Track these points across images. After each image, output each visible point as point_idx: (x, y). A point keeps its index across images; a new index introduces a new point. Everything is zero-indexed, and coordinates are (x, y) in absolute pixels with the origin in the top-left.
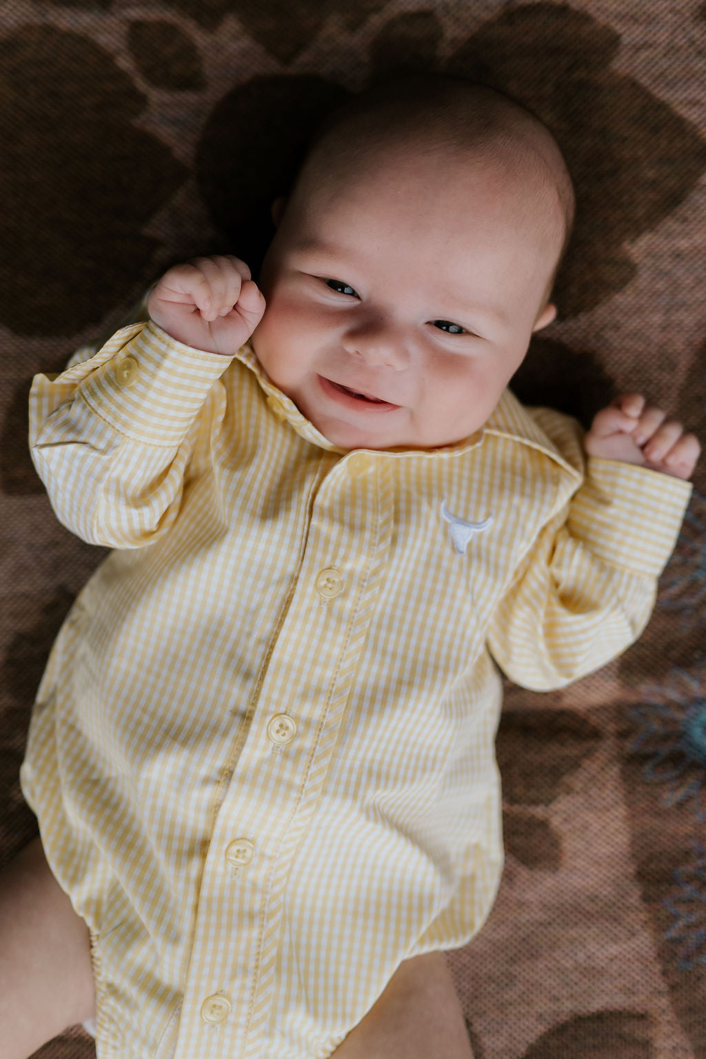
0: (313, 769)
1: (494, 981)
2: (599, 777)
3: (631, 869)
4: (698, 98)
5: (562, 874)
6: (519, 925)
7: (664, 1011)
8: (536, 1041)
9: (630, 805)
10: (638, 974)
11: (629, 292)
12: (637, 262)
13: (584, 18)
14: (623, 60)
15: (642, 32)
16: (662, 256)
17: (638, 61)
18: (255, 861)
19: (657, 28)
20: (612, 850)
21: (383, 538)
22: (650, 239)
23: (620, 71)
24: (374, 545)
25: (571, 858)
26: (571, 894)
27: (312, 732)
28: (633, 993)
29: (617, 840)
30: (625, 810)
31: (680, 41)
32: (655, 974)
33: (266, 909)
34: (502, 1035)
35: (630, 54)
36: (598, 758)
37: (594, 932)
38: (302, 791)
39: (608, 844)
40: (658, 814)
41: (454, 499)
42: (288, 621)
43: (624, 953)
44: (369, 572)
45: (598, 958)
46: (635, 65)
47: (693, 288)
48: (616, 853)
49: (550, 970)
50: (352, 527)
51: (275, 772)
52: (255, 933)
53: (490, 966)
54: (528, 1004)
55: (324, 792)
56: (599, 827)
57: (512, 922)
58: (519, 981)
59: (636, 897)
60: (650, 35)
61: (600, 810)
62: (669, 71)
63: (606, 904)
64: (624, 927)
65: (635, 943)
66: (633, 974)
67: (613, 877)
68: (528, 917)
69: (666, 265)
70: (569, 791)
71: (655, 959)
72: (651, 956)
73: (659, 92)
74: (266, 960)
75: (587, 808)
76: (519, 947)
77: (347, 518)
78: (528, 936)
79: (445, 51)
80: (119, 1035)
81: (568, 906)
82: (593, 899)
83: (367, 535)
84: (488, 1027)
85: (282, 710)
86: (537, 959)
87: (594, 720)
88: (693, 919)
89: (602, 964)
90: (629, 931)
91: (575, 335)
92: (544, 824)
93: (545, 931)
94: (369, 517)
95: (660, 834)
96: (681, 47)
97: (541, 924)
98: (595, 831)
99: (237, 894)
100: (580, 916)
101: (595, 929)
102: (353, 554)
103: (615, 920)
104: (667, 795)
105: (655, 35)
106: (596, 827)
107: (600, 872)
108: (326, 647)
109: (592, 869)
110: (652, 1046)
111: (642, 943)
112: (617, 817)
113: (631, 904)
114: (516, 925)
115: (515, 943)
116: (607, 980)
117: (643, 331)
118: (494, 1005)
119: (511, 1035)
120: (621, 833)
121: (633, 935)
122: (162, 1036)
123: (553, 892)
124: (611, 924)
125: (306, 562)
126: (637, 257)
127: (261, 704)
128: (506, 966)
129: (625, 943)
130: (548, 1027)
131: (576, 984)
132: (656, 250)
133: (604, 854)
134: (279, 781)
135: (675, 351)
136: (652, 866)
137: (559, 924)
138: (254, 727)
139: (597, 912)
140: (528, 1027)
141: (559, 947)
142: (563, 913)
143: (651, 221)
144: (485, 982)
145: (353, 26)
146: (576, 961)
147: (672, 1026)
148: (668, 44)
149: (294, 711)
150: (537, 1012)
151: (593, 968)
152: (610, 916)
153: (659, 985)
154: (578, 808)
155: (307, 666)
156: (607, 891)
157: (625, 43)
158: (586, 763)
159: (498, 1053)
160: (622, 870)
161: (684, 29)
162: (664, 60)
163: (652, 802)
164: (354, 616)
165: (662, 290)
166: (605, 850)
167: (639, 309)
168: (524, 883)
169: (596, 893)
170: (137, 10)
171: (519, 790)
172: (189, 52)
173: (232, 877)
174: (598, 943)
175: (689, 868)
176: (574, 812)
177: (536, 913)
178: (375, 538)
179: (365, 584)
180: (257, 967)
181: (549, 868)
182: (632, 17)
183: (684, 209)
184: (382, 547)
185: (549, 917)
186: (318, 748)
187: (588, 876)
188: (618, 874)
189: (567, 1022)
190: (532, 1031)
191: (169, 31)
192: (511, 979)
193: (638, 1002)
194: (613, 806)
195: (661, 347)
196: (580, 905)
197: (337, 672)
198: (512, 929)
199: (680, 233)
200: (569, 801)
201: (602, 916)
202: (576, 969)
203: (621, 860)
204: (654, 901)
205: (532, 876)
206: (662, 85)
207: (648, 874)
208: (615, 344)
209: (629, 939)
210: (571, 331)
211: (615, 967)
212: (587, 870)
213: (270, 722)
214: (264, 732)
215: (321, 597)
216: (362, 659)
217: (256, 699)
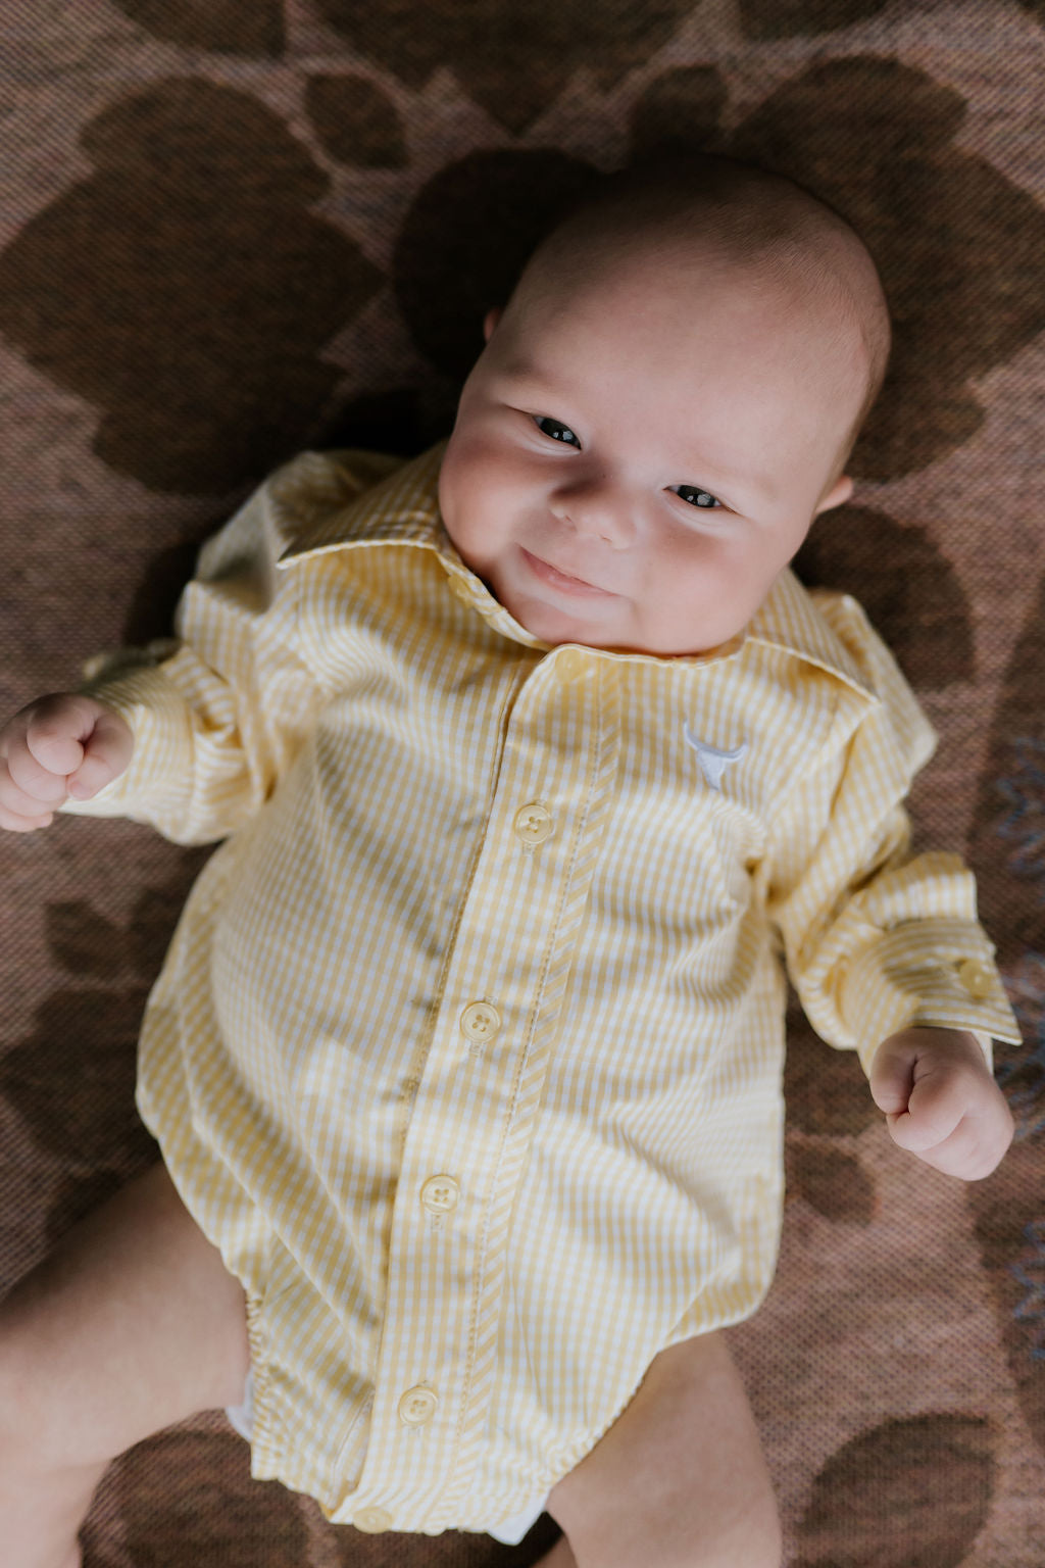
0: (526, 1075)
1: (781, 1372)
3: (968, 1224)
5: (875, 1229)
6: (816, 1296)
7: (1010, 1415)
8: (838, 1453)
10: (975, 1366)
11: (974, 446)
12: (984, 405)
13: (918, 78)
14: (969, 135)
15: (995, 97)
16: (1019, 398)
17: (991, 135)
18: (462, 1205)
19: (1016, 92)
20: (942, 1197)
21: (606, 760)
22: (1004, 375)
23: (966, 149)
24: (595, 769)
25: (886, 1207)
26: (886, 1256)
27: (522, 1025)
28: (969, 1391)
29: (950, 1185)
32: (999, 1365)
33: (482, 1271)
34: (791, 1444)
35: (979, 126)
37: (917, 1307)
38: (512, 1106)
39: (938, 1189)
41: (699, 721)
42: (479, 876)
43: (958, 1336)
44: (589, 807)
45: (922, 1342)
46: (986, 140)
48: (949, 1201)
49: (857, 1357)
50: (563, 748)
51: (476, 1080)
52: (468, 1303)
53: (775, 1351)
54: (827, 1403)
55: (543, 1104)
57: (806, 1292)
58: (816, 1372)
59: (975, 1261)
60: (1007, 101)
62: (1032, 149)
63: (933, 1270)
64: (958, 1302)
65: (973, 1323)
66: (970, 1366)
67: (943, 1234)
68: (827, 1286)
69: (1025, 410)
71: (999, 1345)
72: (993, 1340)
73: (1018, 177)
74: (483, 1339)
76: (816, 1326)
77: (556, 736)
78: (828, 1311)
79: (730, 120)
80: (286, 1438)
81: (882, 1272)
82: (916, 1262)
83: (584, 757)
84: (772, 1433)
85: (479, 996)
86: (839, 1342)
89: (928, 1351)
90: (964, 1306)
91: (900, 503)
92: (851, 1162)
93: (851, 1305)
94: (587, 734)
95: (1008, 1177)
97: (846, 1296)
98: (921, 1172)
99: (440, 1250)
100: (898, 1286)
101: (918, 1304)
102: (564, 783)
103: (946, 1291)
105: (1013, 101)
107: (926, 1226)
108: (534, 910)
109: (916, 1223)
110: (993, 1462)
111: (982, 1323)
113: (968, 1270)
114: (811, 1297)
115: (810, 1321)
116: (934, 1372)
117: (992, 498)
118: (780, 1403)
119: (803, 1444)
121: (970, 1312)
122: (345, 1442)
123: (862, 1252)
124: (940, 1297)
125: (499, 797)
126: (985, 400)
127: (450, 990)
128: (798, 1351)
129: (958, 1322)
130: (853, 1434)
131: (892, 1377)
132: (1012, 390)
133: (932, 1202)
134: (481, 1093)
135: (1035, 525)
136: (997, 1220)
137: (869, 1296)
138: (442, 1021)
139: (921, 1280)
140: (826, 1434)
141: (869, 1327)
142: (875, 1280)
143: (1004, 351)
144: (769, 1373)
145: (606, 85)
146: (892, 1347)
147: (1021, 1435)
148: (1031, 113)
149: (496, 997)
150: (838, 1414)
151: (916, 1356)
152: (940, 1286)
153: (1004, 1381)
155: (510, 937)
156: (934, 1253)
157: (973, 110)
159: (785, 1469)
160: (955, 1224)
162: (1025, 135)
164: (570, 867)
165: (1018, 443)
167: (987, 469)
168: (823, 1240)
169: (920, 1255)
170: (318, 60)
172: (386, 117)
173: (432, 1228)
174: (922, 1323)
177: (839, 1281)
178: (596, 760)
179: (584, 823)
180: (471, 1348)
181: (857, 1221)
182: (983, 76)
184: (606, 772)
185: (857, 1286)
186: (530, 1046)
187: (910, 1232)
188: (951, 1230)
189: (879, 1427)
190: (832, 1439)
191: (360, 89)
192: (803, 1369)
193: (974, 1403)
195: (1016, 520)
196: (898, 1270)
197: (551, 943)
198: (805, 1302)
201: (928, 1286)
202: (892, 1357)
203: (955, 1210)
204: (999, 1267)
205: (834, 1231)
206: (1022, 168)
207: (991, 1230)
208: (955, 516)
209: (964, 1317)
210: (895, 498)
211: (945, 1355)
212: (909, 1223)
213: (463, 1014)
214: (456, 1027)
215: (524, 843)
216: (585, 924)
217: (444, 982)
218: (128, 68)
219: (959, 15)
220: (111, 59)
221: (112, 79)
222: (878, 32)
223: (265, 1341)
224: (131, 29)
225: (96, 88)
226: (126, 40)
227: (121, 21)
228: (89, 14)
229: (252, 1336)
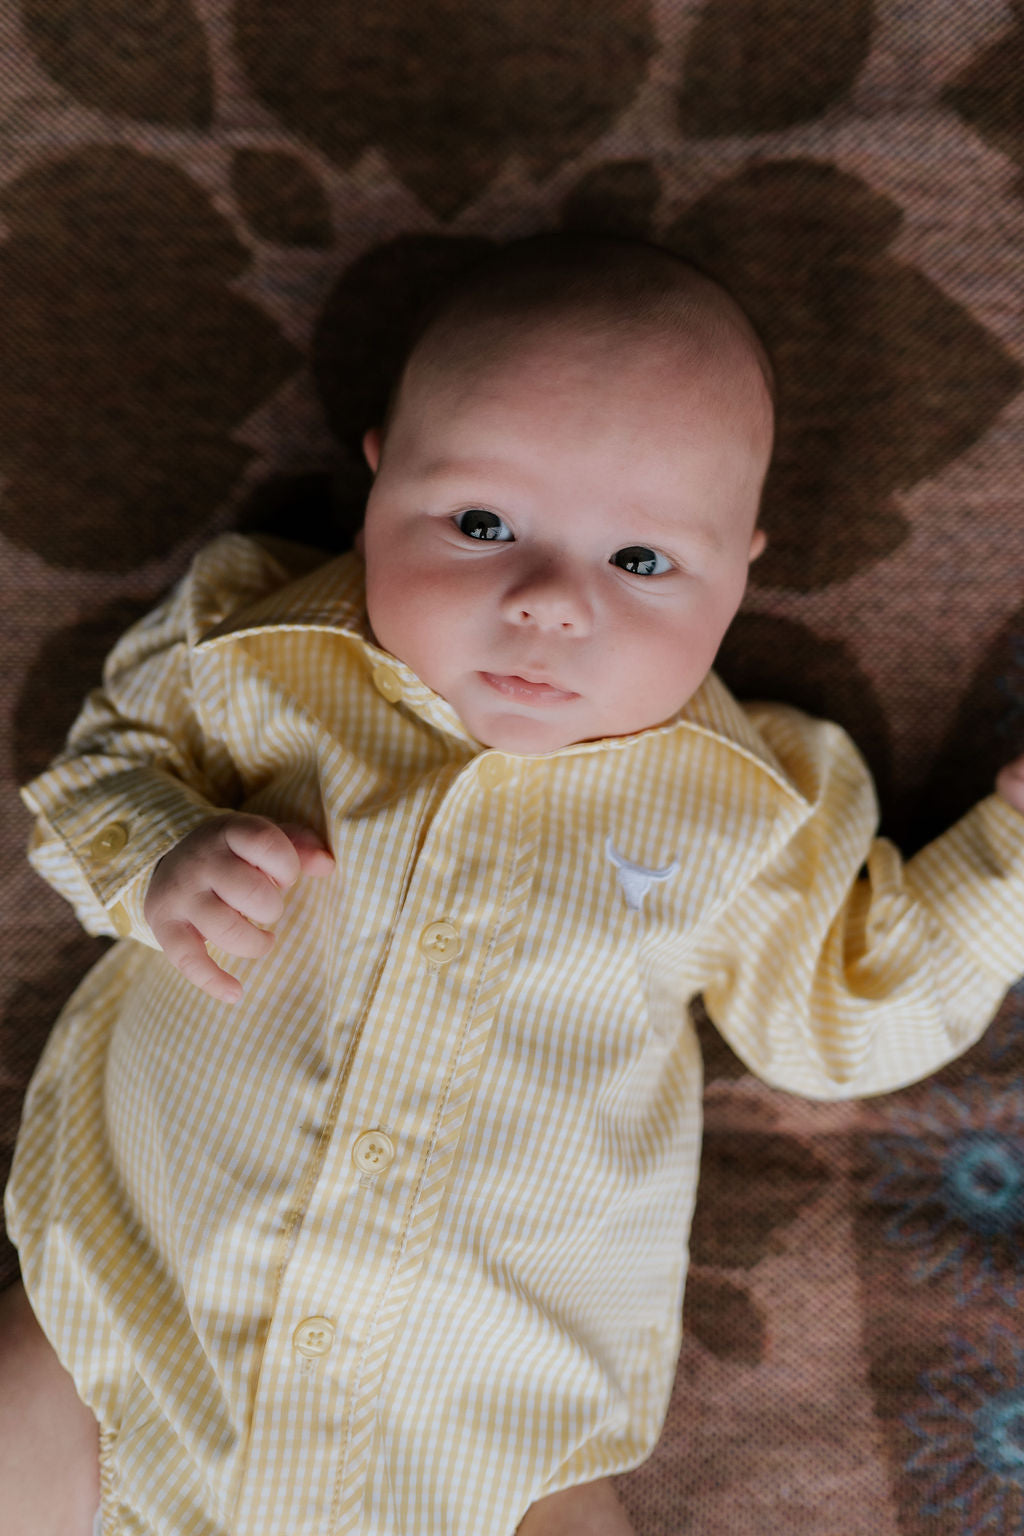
0: (419, 1210)
1: (661, 1519)
2: (822, 1233)
3: (862, 1370)
4: (1005, 301)
5: (764, 1369)
6: (701, 1439)
9: (863, 1276)
10: (863, 1519)
11: (897, 560)
12: (910, 519)
13: (855, 183)
14: (905, 244)
15: (933, 207)
16: (946, 513)
17: (927, 246)
18: (336, 1349)
19: (954, 204)
20: (837, 1339)
21: (520, 880)
22: (930, 489)
23: (901, 258)
24: (507, 888)
25: (777, 1346)
26: (775, 1400)
27: (416, 1157)
29: (844, 1326)
30: (858, 1284)
31: (985, 222)
32: (888, 1520)
33: (351, 1419)
35: (916, 235)
36: (822, 1206)
37: (806, 1456)
38: (402, 1243)
39: (831, 1330)
40: (903, 1292)
41: (625, 835)
42: (380, 995)
43: (847, 1488)
44: (499, 927)
45: (809, 1493)
46: (922, 250)
47: (987, 559)
48: (842, 1344)
49: (741, 1506)
50: (475, 864)
51: (364, 1215)
52: (335, 1454)
53: (657, 1497)
55: (434, 1243)
56: (819, 1306)
57: (691, 1434)
58: (697, 1521)
59: (867, 1409)
60: (944, 212)
61: (822, 1281)
62: (969, 261)
63: (824, 1417)
64: (848, 1452)
65: (863, 1474)
66: (857, 1519)
67: (836, 1379)
68: (714, 1429)
69: (951, 525)
70: (780, 1250)
71: (889, 1499)
72: (883, 1494)
73: (952, 289)
74: (349, 1492)
75: (804, 1277)
76: (699, 1472)
77: (470, 850)
78: (713, 1456)
79: (664, 217)
81: (771, 1417)
82: (806, 1408)
83: (497, 875)
85: (374, 1124)
86: (723, 1490)
87: (820, 1152)
88: (945, 1445)
89: (815, 1502)
90: (854, 1457)
91: (821, 614)
92: (742, 1296)
93: (737, 1451)
94: (503, 850)
95: (904, 1320)
96: (985, 231)
97: (732, 1440)
98: (814, 1310)
99: (310, 1396)
100: (787, 1432)
101: (808, 1453)
102: (475, 901)
103: (837, 1440)
104: (916, 1266)
105: (950, 212)
106: (814, 1304)
107: (819, 1370)
108: (436, 1034)
109: (808, 1366)
111: (872, 1475)
112: (845, 1292)
113: (860, 1418)
114: (696, 1439)
115: (694, 1466)
116: (820, 1525)
117: (914, 614)
120: (849, 1316)
121: (861, 1463)
123: (751, 1394)
124: (830, 1446)
125: (407, 911)
126: (911, 513)
127: (343, 1116)
128: (680, 1498)
129: (848, 1473)
131: (777, 1529)
132: (938, 505)
133: (825, 1344)
134: (369, 1228)
135: (959, 644)
136: (893, 1366)
137: (756, 1442)
138: (333, 1150)
139: (811, 1427)
141: (755, 1474)
142: (763, 1425)
143: (932, 465)
144: (650, 1519)
145: (539, 176)
146: (778, 1496)
148: (968, 226)
149: (391, 1126)
151: (802, 1507)
152: (830, 1434)
154: (791, 1275)
155: (410, 1062)
156: (826, 1399)
157: (910, 219)
158: (805, 1212)
160: (849, 1369)
161: (990, 207)
162: (962, 247)
163: (895, 1275)
164: (476, 990)
165: (944, 559)
166: (827, 1339)
167: (910, 583)
168: (710, 1378)
169: (811, 1400)
170: (245, 133)
171: (709, 1245)
172: (313, 196)
173: (302, 1373)
174: (810, 1472)
175: (942, 1372)
176: (785, 1281)
177: (726, 1424)
178: (509, 879)
179: (494, 944)
181: (746, 1360)
182: (921, 186)
183: (978, 452)
184: (519, 892)
185: (744, 1430)
186: (424, 1179)
187: (801, 1375)
188: (844, 1375)
191: (287, 165)
192: (685, 1517)
194: (839, 1277)
195: (939, 637)
196: (787, 1415)
197: (453, 1070)
198: (690, 1445)
199: (971, 484)
200: (778, 1265)
201: (818, 1434)
202: (777, 1508)
203: (849, 1354)
204: (892, 1416)
205: (722, 1370)
206: (958, 280)
207: (886, 1377)
208: (875, 630)
209: (854, 1469)
210: (815, 609)
211: (832, 1508)
212: (801, 1366)
213: (355, 1144)
214: (347, 1157)
215: (429, 961)
216: (488, 1052)
217: (337, 1109)
218: (50, 133)
219: (899, 123)
220: (32, 122)
221: (33, 142)
222: (817, 135)
223: (117, 1480)
224: (55, 93)
225: (16, 151)
226: (50, 103)
227: (45, 84)
228: (12, 75)
229: (103, 1471)
